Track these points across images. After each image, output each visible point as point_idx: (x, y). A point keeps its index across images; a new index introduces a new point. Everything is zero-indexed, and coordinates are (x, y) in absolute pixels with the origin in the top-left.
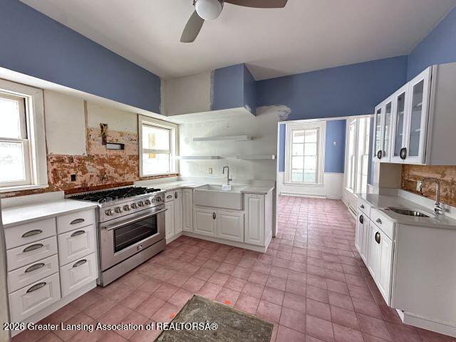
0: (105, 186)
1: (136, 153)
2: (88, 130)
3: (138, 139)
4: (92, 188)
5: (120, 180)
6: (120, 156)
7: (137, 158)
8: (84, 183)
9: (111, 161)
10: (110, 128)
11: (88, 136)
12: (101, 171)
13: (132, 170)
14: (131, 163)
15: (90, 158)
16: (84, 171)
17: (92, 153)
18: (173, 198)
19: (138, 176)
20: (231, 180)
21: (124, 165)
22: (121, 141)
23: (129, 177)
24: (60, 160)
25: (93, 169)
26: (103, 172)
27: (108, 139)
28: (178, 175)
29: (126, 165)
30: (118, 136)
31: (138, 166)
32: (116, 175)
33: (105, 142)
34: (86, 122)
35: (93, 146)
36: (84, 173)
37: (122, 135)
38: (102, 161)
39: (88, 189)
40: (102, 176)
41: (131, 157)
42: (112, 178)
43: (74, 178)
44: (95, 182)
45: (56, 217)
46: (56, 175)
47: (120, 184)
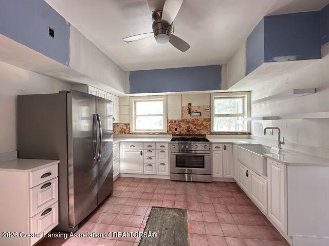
0: (190, 135)
1: (209, 117)
2: (182, 108)
3: (210, 108)
4: (183, 135)
5: (198, 133)
6: (198, 120)
7: (209, 120)
8: (180, 132)
9: (193, 122)
10: (192, 105)
11: (182, 110)
12: (187, 127)
13: (206, 127)
14: (205, 123)
15: (183, 121)
16: (180, 127)
17: (184, 118)
18: (222, 148)
19: (210, 131)
20: (283, 143)
21: (201, 124)
22: (199, 111)
23: (203, 132)
24: (171, 122)
25: (184, 126)
26: (188, 128)
27: (192, 111)
28: (250, 134)
29: (202, 124)
30: (197, 109)
31: (210, 125)
32: (195, 130)
33: (190, 113)
34: (182, 104)
35: (184, 115)
36: (180, 128)
37: (199, 107)
38: (188, 122)
39: (181, 135)
40: (188, 129)
41: (205, 120)
42: (193, 131)
43: (176, 129)
44: (185, 132)
45: (156, 143)
46: (170, 128)
47: (198, 135)
